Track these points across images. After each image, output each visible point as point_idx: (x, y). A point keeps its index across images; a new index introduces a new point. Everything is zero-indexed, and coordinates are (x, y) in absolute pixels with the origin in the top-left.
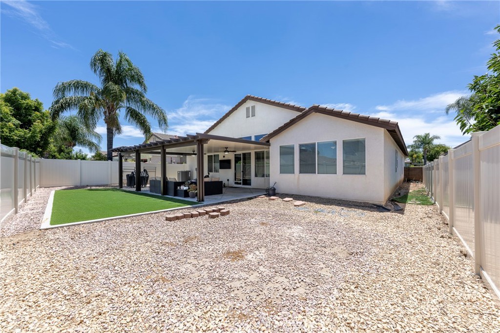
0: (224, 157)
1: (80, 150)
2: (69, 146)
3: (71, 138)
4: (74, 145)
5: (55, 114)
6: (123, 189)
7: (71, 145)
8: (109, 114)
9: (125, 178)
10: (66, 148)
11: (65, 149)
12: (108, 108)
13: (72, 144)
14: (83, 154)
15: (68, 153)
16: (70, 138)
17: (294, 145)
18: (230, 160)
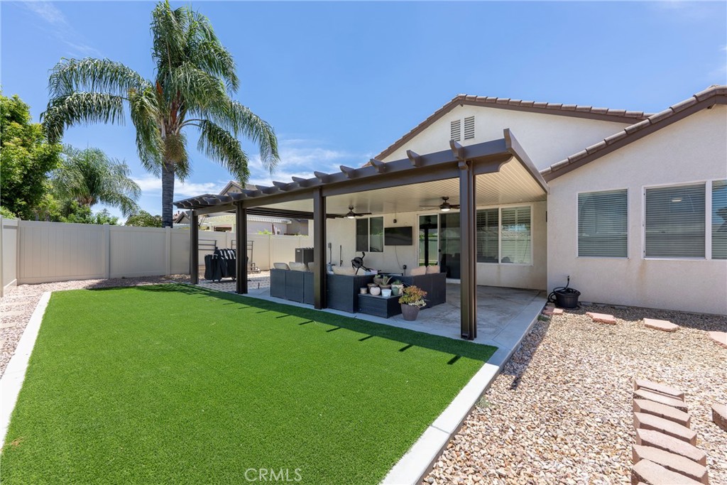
0: (395, 221)
1: (105, 210)
2: (83, 204)
3: (89, 190)
4: (94, 202)
5: (54, 128)
6: (200, 285)
7: (87, 202)
8: (167, 133)
9: (201, 260)
10: (80, 206)
11: (77, 207)
12: (165, 122)
13: (90, 200)
14: (110, 216)
15: (83, 215)
16: (85, 189)
17: (626, 191)
18: (411, 227)
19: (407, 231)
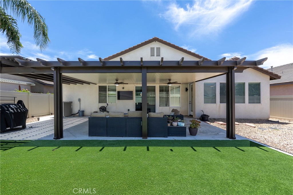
0: (123, 88)
17: (215, 83)
18: (132, 91)
19: (131, 93)
